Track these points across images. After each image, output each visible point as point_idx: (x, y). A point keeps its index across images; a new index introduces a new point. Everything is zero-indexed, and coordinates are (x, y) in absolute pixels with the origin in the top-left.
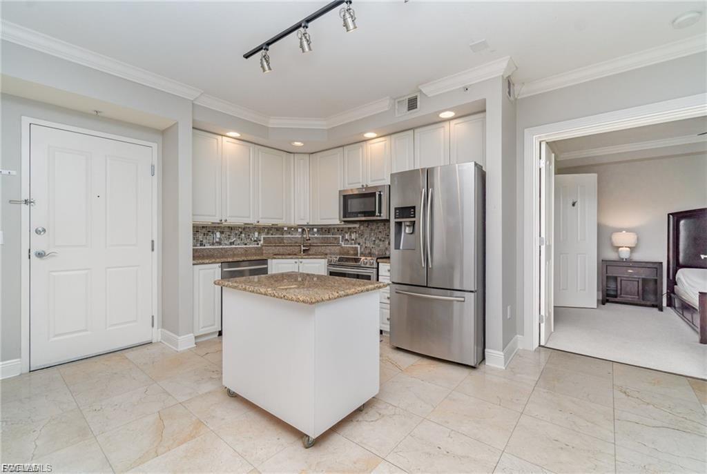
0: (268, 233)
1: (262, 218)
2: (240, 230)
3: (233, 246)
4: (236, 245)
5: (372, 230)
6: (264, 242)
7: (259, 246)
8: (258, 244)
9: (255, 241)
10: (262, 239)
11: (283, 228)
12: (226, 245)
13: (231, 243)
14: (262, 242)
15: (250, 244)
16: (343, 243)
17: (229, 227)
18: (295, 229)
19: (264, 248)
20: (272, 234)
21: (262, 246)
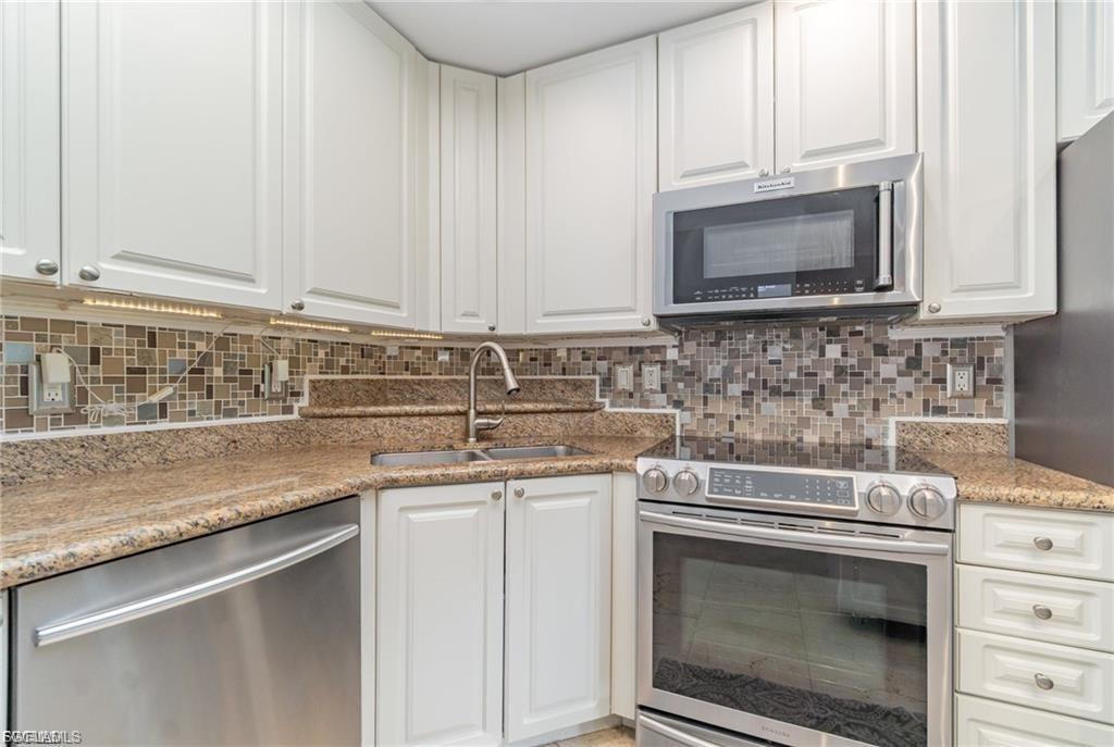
0: (328, 366)
1: (313, 292)
2: (201, 346)
3: (163, 425)
4: (178, 417)
5: (733, 354)
6: (317, 400)
7: (295, 416)
8: (288, 410)
9: (274, 398)
10: (306, 389)
11: (383, 349)
12: (111, 420)
13: (146, 413)
14: (304, 402)
15: (253, 410)
16: (607, 401)
17: (133, 331)
18: (426, 350)
19: (312, 425)
20: (345, 370)
21: (306, 416)
